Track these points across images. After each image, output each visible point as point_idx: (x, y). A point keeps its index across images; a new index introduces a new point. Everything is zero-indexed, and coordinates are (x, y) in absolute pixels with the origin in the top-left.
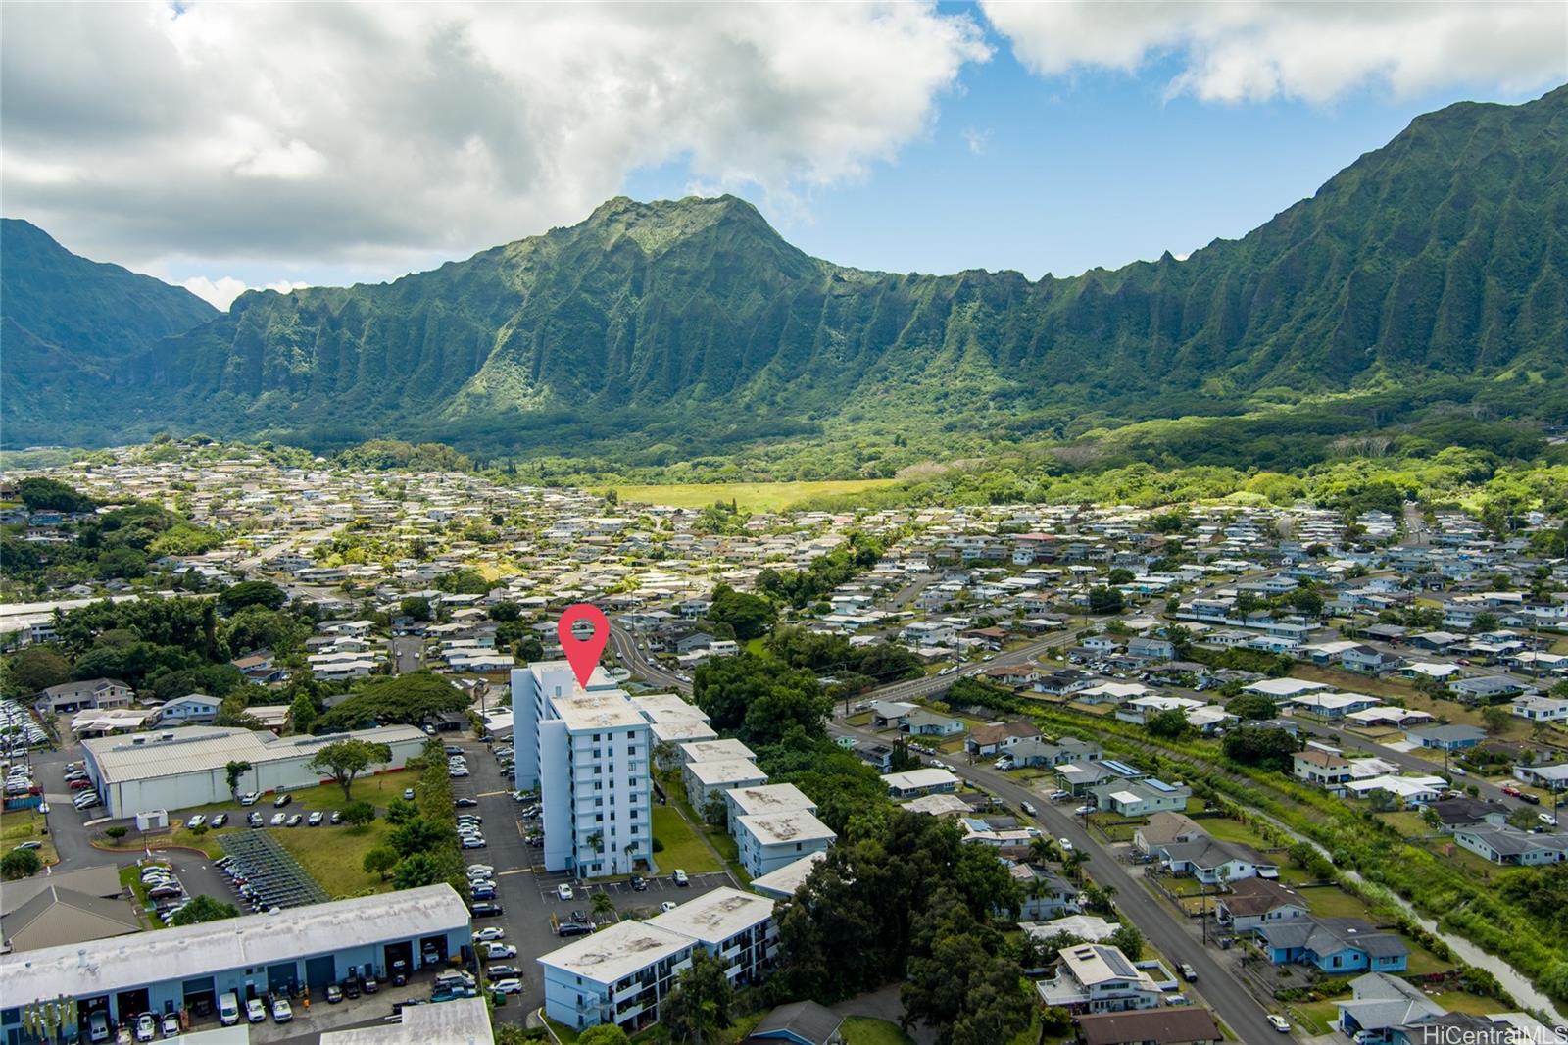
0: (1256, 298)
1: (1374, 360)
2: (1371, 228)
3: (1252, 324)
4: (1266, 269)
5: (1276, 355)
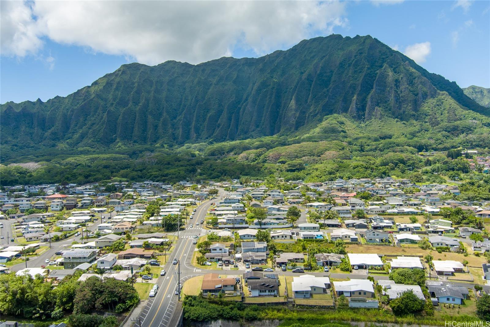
0: (73, 117)
1: (116, 139)
2: (111, 97)
3: (72, 126)
4: (75, 108)
5: (82, 137)
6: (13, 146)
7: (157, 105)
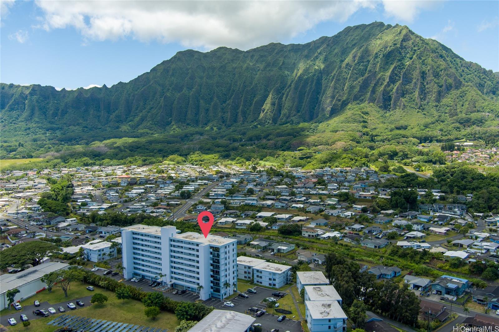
0: (134, 101)
1: (172, 122)
2: (168, 83)
3: (133, 109)
4: (136, 93)
5: (142, 120)
6: (84, 127)
7: (208, 90)
